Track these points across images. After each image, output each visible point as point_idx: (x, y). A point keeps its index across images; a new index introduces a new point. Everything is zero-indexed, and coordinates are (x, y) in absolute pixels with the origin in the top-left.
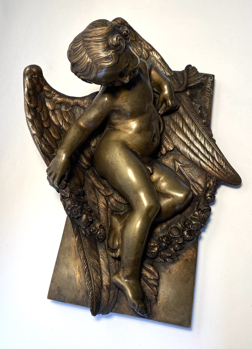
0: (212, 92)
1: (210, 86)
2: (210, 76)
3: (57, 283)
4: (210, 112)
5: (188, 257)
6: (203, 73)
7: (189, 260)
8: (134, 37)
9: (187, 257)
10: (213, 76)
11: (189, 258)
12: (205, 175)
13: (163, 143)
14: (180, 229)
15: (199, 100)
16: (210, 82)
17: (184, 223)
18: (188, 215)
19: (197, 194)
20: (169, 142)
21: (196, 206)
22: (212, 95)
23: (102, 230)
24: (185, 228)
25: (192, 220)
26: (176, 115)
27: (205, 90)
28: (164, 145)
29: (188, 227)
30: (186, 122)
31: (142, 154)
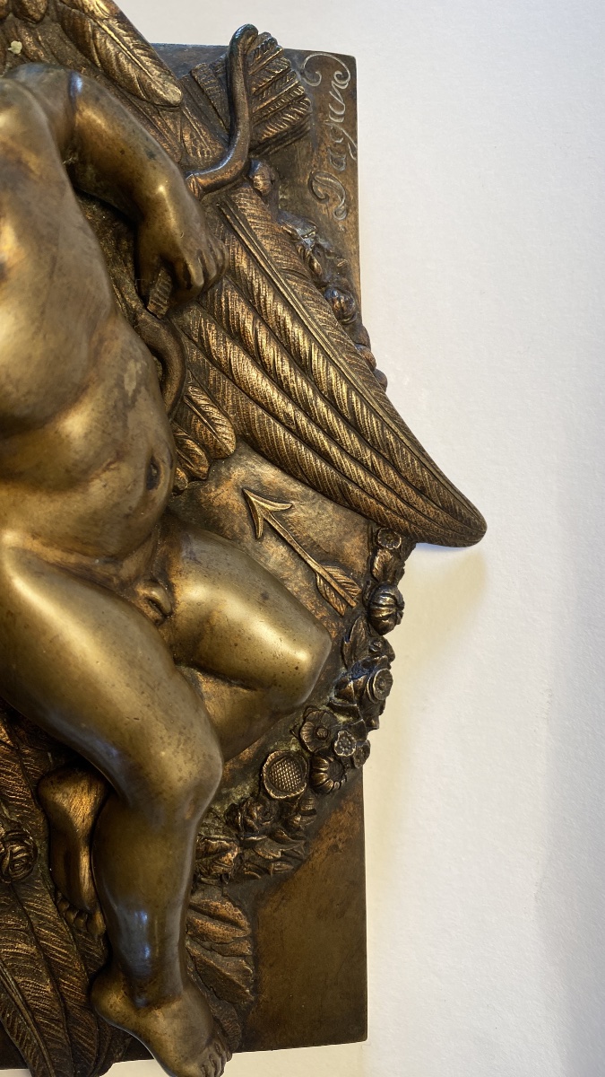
0: (351, 145)
1: (340, 117)
2: (337, 66)
4: (352, 250)
5: (338, 838)
7: (340, 846)
9: (332, 839)
10: (350, 62)
11: (340, 840)
12: (362, 532)
13: (190, 429)
14: (302, 763)
15: (306, 193)
16: (338, 96)
17: (313, 734)
18: (320, 694)
19: (342, 609)
20: (212, 424)
21: (343, 658)
22: (353, 166)
23: (17, 848)
24: (319, 754)
25: (335, 712)
26: (223, 300)
27: (321, 139)
28: (196, 441)
29: (326, 747)
30: (267, 326)
31: (112, 556)
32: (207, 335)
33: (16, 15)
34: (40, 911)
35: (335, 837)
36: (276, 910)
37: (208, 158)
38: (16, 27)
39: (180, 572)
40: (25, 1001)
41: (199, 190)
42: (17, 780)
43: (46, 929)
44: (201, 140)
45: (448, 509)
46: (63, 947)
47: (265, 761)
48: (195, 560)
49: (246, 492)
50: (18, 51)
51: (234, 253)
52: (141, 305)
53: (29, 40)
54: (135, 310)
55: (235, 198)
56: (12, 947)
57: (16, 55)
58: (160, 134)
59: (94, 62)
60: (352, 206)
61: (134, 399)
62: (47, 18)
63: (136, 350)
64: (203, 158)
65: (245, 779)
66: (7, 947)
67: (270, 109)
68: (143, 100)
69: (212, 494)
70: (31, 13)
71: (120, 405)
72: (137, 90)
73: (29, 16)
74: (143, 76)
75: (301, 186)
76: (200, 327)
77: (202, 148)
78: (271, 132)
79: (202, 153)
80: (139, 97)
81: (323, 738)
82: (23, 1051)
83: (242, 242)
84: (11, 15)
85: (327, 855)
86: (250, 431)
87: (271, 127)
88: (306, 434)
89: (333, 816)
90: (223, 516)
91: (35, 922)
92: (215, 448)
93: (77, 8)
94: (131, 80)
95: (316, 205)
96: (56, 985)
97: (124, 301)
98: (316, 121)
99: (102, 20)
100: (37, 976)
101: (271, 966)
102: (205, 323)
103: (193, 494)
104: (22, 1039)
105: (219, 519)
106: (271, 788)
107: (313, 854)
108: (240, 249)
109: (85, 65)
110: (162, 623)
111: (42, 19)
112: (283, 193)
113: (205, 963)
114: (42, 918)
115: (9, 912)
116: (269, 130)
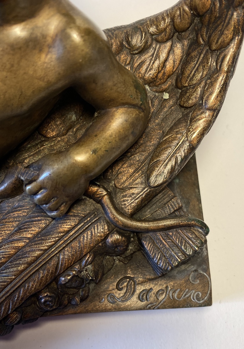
0: (155, 308)
2: (204, 294)
4: (89, 308)
6: (209, 275)
8: (220, 41)
15: (122, 274)
16: (185, 295)
30: (25, 246)
32: (20, 210)
37: (122, 205)
38: (175, 94)
41: (99, 198)
44: (131, 200)
50: (164, 98)
51: (67, 223)
52: (26, 165)
53: (171, 102)
55: (101, 223)
57: (162, 98)
58: (131, 176)
59: (165, 137)
60: (117, 307)
62: (183, 109)
64: (121, 202)
67: (161, 244)
68: (149, 164)
70: (183, 99)
73: (181, 99)
74: (162, 162)
76: (24, 206)
77: (127, 201)
78: (148, 246)
79: (124, 201)
80: (150, 162)
84: (180, 91)
87: (150, 246)
93: (190, 123)
94: (158, 156)
95: (114, 282)
99: (187, 137)
102: (27, 209)
108: (69, 226)
109: (163, 132)
111: (182, 107)
116: (148, 245)
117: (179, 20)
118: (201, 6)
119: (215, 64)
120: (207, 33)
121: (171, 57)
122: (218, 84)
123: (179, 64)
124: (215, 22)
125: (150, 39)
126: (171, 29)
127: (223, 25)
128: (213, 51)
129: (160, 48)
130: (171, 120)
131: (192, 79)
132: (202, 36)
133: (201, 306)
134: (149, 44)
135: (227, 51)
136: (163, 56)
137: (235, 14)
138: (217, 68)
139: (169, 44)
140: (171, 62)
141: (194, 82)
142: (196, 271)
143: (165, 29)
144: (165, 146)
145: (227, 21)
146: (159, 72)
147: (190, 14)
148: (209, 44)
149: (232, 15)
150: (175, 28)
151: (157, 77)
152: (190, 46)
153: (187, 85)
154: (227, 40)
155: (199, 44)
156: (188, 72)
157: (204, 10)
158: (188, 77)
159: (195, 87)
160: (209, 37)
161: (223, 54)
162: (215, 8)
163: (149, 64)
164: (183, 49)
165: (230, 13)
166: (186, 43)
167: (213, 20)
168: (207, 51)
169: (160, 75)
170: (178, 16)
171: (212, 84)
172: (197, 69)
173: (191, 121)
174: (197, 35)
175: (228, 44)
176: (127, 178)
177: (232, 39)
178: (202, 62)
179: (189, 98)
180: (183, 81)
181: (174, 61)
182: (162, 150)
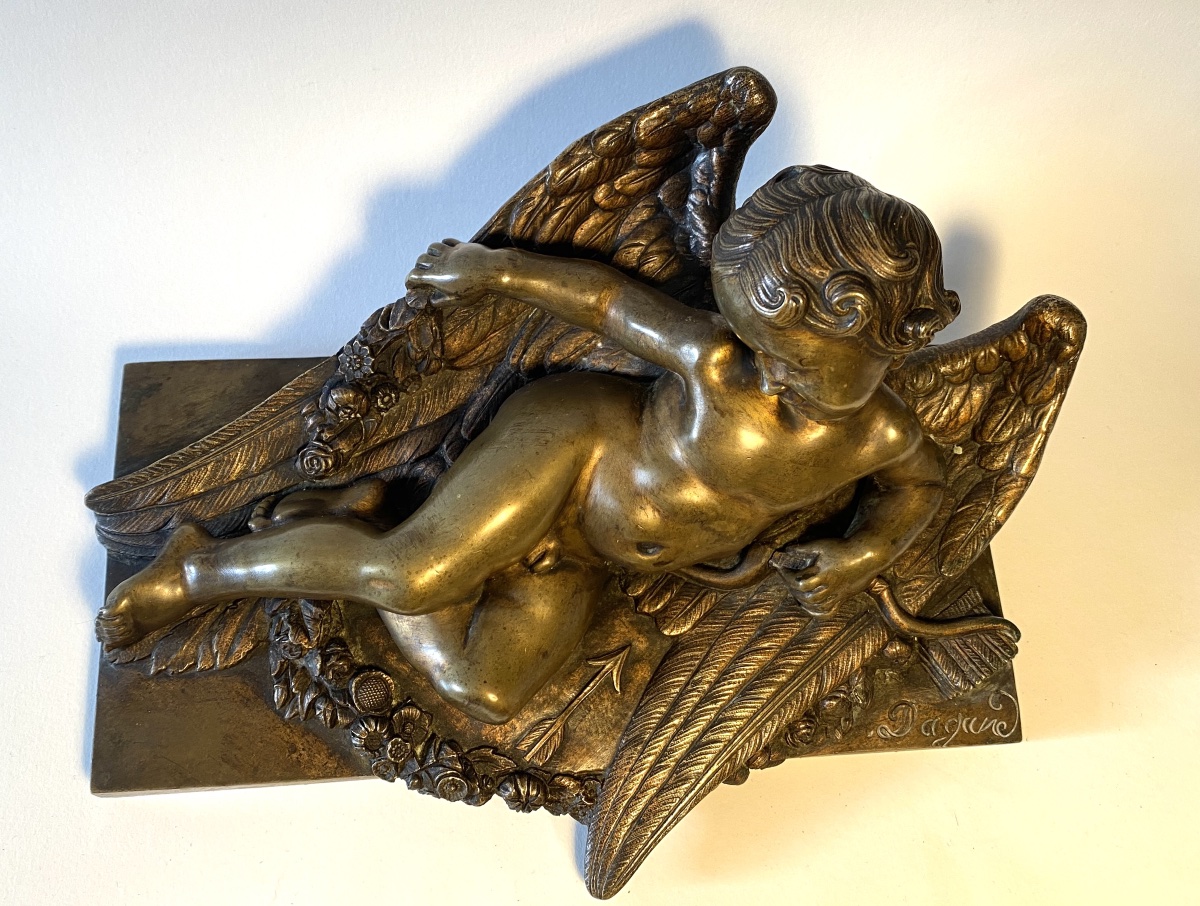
3: (169, 378)
4: (854, 745)
5: (303, 752)
6: (1015, 697)
7: (294, 756)
8: (1038, 395)
9: (302, 747)
10: (1017, 738)
11: (301, 755)
12: (597, 764)
13: (679, 596)
14: (382, 709)
15: (895, 699)
17: (408, 719)
18: (442, 727)
19: (523, 747)
20: (686, 614)
21: (476, 749)
22: (927, 744)
23: (330, 462)
24: (390, 724)
25: (426, 743)
26: (791, 618)
27: (944, 712)
28: (671, 601)
29: (396, 731)
30: (776, 658)
31: (583, 520)
32: (759, 607)
33: (980, 448)
34: (266, 483)
35: (303, 750)
36: (238, 693)
37: (905, 602)
38: (971, 450)
39: (565, 580)
40: (189, 471)
42: (383, 463)
43: (249, 488)
44: (918, 594)
45: (624, 852)
46: (230, 502)
47: (386, 674)
48: (576, 593)
49: (628, 648)
50: (955, 452)
51: (831, 626)
52: (778, 547)
53: (966, 460)
54: (773, 542)
55: (876, 626)
56: (240, 460)
57: (952, 451)
58: (916, 560)
59: (959, 507)
60: (892, 744)
61: (708, 529)
62: (983, 471)
63: (745, 531)
64: (904, 598)
65: (368, 658)
66: (241, 456)
67: (956, 655)
68: (940, 546)
69: (624, 618)
70: (984, 459)
71: (703, 518)
72: (946, 540)
73: (981, 458)
74: (959, 545)
75: (900, 695)
76: (766, 601)
77: (913, 595)
79: (908, 596)
80: (941, 542)
81: (404, 729)
82: (146, 470)
83: (841, 633)
84: (979, 446)
85: (287, 742)
86: (683, 649)
87: (942, 658)
88: (685, 699)
89: (325, 747)
90: (604, 628)
91: (257, 479)
92: (666, 617)
94: (953, 535)
95: (886, 708)
96: (195, 497)
97: (779, 534)
98: (959, 706)
99: (991, 511)
100: (209, 482)
101: (183, 691)
102: (770, 605)
103: (623, 601)
104: (156, 470)
105: (602, 625)
106: (362, 678)
107: (290, 727)
109: (957, 501)
110: (524, 565)
111: (982, 468)
112: (891, 676)
113: (197, 626)
114: (259, 484)
115: (269, 458)
116: (939, 656)
117: (982, 362)
118: (1014, 353)
119: (1030, 420)
120: (1019, 382)
121: (967, 402)
122: (1034, 446)
123: (979, 411)
124: (1030, 373)
125: (941, 380)
126: (970, 371)
127: (1042, 379)
128: (1027, 406)
129: (953, 390)
130: (967, 484)
131: (998, 435)
132: (1013, 384)
133: (1006, 741)
134: (939, 386)
135: (1047, 407)
136: (956, 401)
137: (1058, 369)
138: (1032, 426)
139: (965, 387)
140: (968, 408)
141: (1002, 439)
142: (997, 691)
143: (963, 370)
144: (960, 522)
145: (1047, 375)
146: (951, 420)
147: (997, 359)
148: (1022, 394)
149: (1055, 370)
150: (976, 369)
151: (947, 426)
152: (995, 391)
153: (990, 440)
154: (1047, 396)
155: (1008, 393)
156: (993, 425)
157: (1019, 358)
158: (992, 431)
159: (1002, 446)
160: (1024, 388)
161: (1041, 411)
162: (1032, 358)
163: (938, 411)
164: (984, 393)
165: (1051, 367)
166: (988, 386)
167: (1029, 370)
168: (1019, 403)
169: (952, 424)
170: (982, 358)
171: (1026, 446)
172: (1006, 423)
173: (996, 491)
174: (1006, 380)
175: (1049, 400)
176: (912, 565)
177: (1053, 396)
178: (1012, 416)
179: (993, 460)
180: (985, 434)
181: (971, 408)
182: (958, 527)
